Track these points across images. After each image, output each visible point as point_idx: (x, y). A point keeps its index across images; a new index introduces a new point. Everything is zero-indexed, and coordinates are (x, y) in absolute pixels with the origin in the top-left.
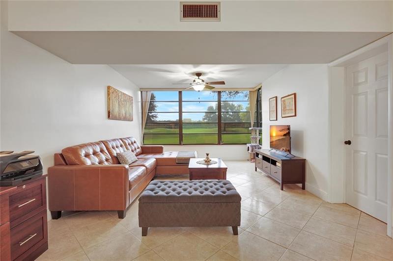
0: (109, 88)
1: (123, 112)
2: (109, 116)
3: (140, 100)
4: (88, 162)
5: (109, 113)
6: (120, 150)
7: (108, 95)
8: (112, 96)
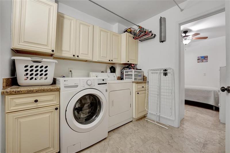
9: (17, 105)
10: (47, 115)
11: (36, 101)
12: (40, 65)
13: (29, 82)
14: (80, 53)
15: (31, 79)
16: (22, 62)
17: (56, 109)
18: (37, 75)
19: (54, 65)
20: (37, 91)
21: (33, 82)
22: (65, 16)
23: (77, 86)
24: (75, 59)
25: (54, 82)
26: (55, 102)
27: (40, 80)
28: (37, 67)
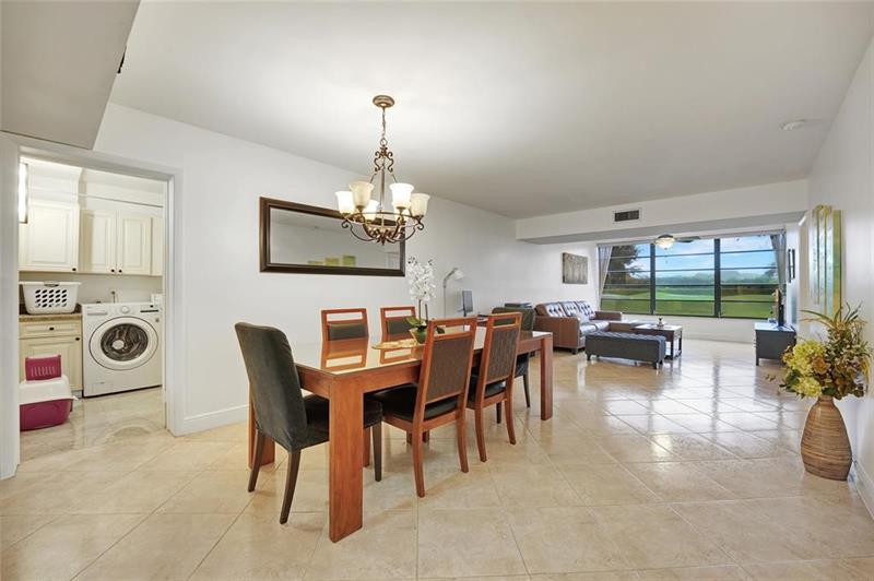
0: (564, 254)
1: (577, 274)
2: (564, 281)
3: (597, 257)
4: (551, 315)
5: (564, 278)
6: (574, 311)
7: (564, 260)
8: (567, 262)
9: (30, 332)
10: (66, 346)
11: (52, 329)
12: (56, 289)
13: (41, 309)
14: (126, 264)
15: (45, 306)
16: (32, 288)
17: (78, 339)
18: (51, 301)
19: (76, 288)
20: (53, 319)
21: (47, 309)
22: (96, 213)
23: (106, 314)
24: (116, 274)
25: (78, 309)
26: (77, 332)
27: (55, 308)
28: (51, 292)
